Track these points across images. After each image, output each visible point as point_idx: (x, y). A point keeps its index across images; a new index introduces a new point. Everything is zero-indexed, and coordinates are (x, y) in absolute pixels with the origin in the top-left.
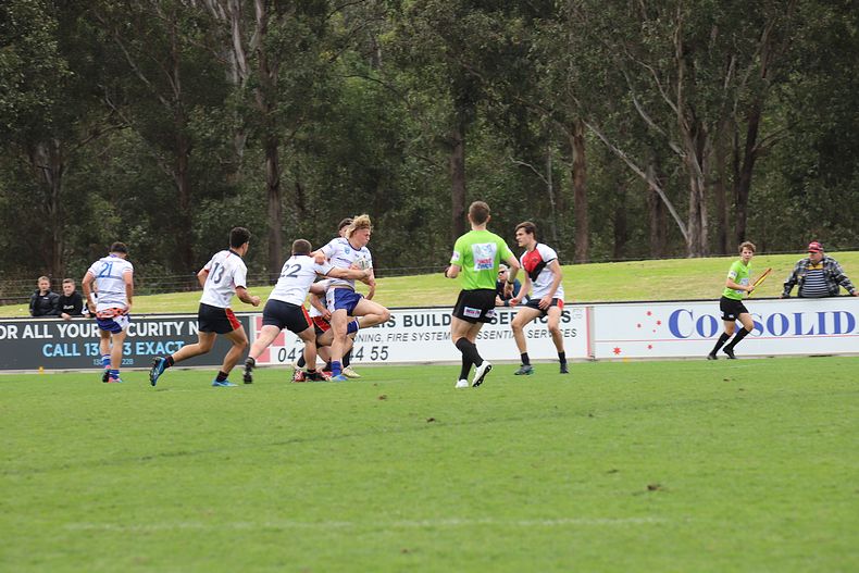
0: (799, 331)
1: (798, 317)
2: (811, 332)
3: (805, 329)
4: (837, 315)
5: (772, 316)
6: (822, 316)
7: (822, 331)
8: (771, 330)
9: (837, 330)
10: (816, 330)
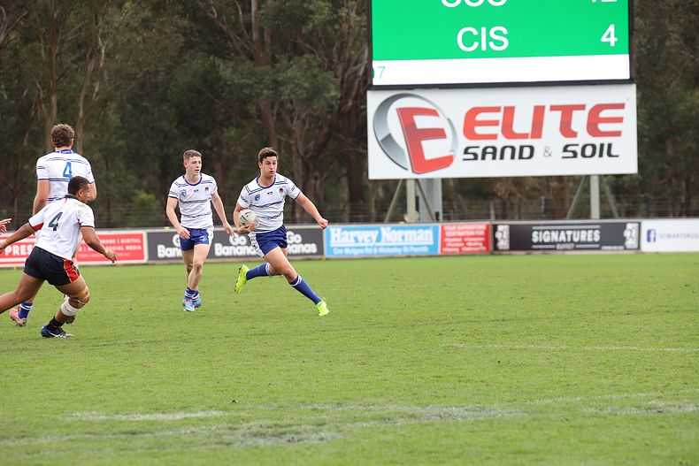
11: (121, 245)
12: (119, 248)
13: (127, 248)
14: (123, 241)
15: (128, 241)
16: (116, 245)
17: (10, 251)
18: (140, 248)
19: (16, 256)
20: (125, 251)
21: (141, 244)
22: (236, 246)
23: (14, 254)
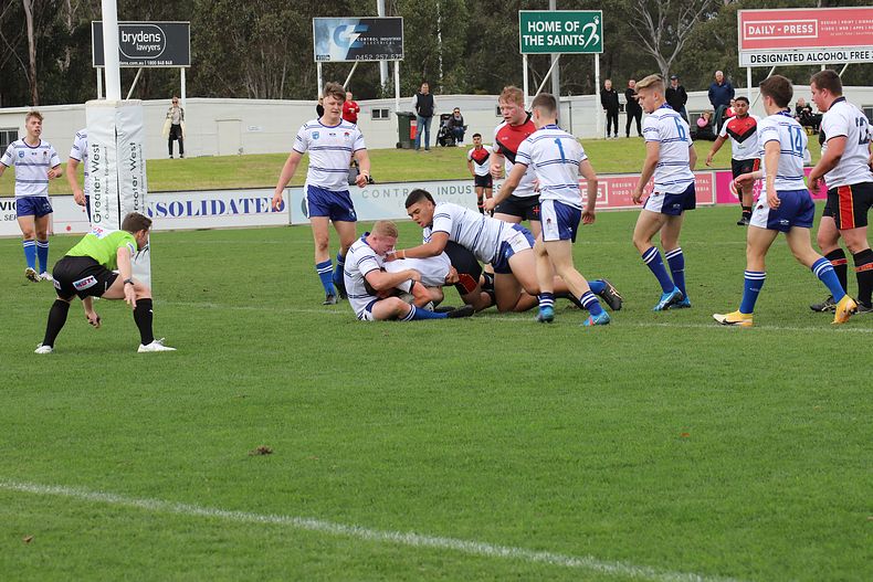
0: (189, 213)
1: (189, 204)
2: (198, 214)
3: (194, 212)
4: (214, 202)
5: (173, 204)
6: (204, 203)
7: (204, 213)
8: (173, 214)
9: (214, 212)
10: (201, 213)
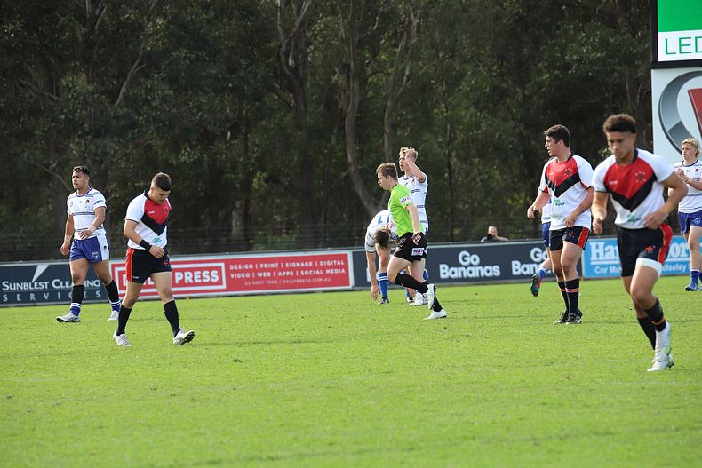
11: (320, 268)
12: (318, 272)
13: (328, 271)
14: (322, 263)
15: (329, 263)
16: (314, 268)
17: (181, 278)
18: (343, 271)
19: (189, 285)
20: (325, 275)
21: (346, 267)
22: (466, 267)
23: (186, 282)
